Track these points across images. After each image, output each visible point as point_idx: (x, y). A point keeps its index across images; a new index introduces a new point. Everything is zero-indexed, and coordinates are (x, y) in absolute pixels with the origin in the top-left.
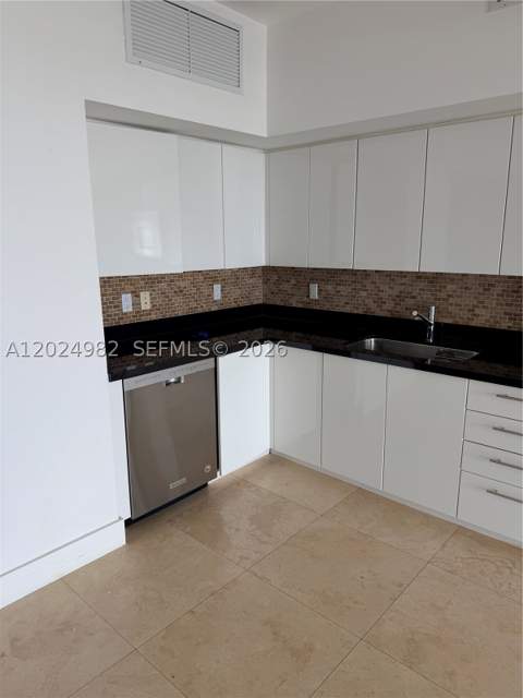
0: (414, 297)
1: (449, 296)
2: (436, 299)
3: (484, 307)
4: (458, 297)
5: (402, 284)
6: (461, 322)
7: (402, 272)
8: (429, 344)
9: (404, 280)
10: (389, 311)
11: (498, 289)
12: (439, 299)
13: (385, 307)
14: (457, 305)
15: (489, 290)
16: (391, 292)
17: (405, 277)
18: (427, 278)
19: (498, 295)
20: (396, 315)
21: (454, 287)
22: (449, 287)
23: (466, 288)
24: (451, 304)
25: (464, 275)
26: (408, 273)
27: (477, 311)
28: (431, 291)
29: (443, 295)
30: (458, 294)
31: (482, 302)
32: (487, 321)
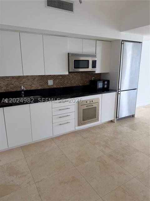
0: (12, 84)
1: (24, 82)
2: (20, 84)
3: (34, 84)
4: (26, 82)
5: (7, 81)
6: (29, 89)
7: (13, 76)
8: (23, 97)
9: (8, 79)
10: (4, 90)
11: (37, 79)
12: (21, 84)
13: (3, 89)
14: (27, 85)
15: (34, 79)
16: (4, 84)
17: (8, 78)
18: (16, 78)
19: (37, 81)
20: (8, 91)
21: (25, 80)
22: (23, 80)
23: (28, 80)
24: (25, 85)
25: (27, 76)
26: (10, 77)
27: (32, 85)
28: (18, 82)
29: (22, 82)
30: (26, 81)
31: (33, 83)
32: (35, 88)
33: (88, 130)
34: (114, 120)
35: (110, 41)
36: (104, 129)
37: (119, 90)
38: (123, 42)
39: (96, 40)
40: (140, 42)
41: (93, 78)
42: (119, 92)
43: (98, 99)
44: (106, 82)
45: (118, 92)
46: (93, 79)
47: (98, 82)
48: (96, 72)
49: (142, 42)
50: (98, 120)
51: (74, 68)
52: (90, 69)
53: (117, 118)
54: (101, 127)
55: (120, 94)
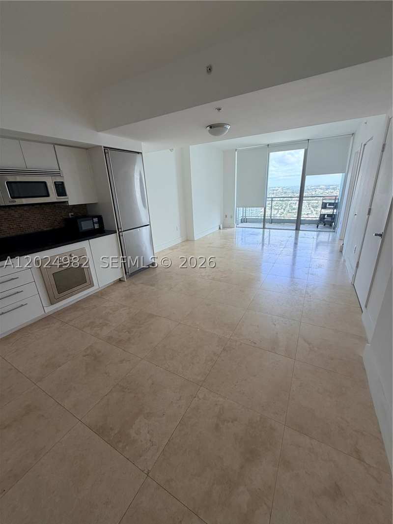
33: (75, 307)
34: (123, 277)
35: (87, 149)
36: (108, 298)
37: (120, 230)
38: (106, 151)
39: (54, 144)
40: (138, 153)
41: (70, 214)
42: (121, 234)
43: (83, 249)
44: (96, 220)
45: (119, 234)
46: (72, 215)
47: (78, 221)
48: (70, 203)
49: (141, 153)
50: (92, 285)
51: (12, 197)
52: (53, 197)
53: (127, 274)
54: (102, 294)
55: (122, 235)
